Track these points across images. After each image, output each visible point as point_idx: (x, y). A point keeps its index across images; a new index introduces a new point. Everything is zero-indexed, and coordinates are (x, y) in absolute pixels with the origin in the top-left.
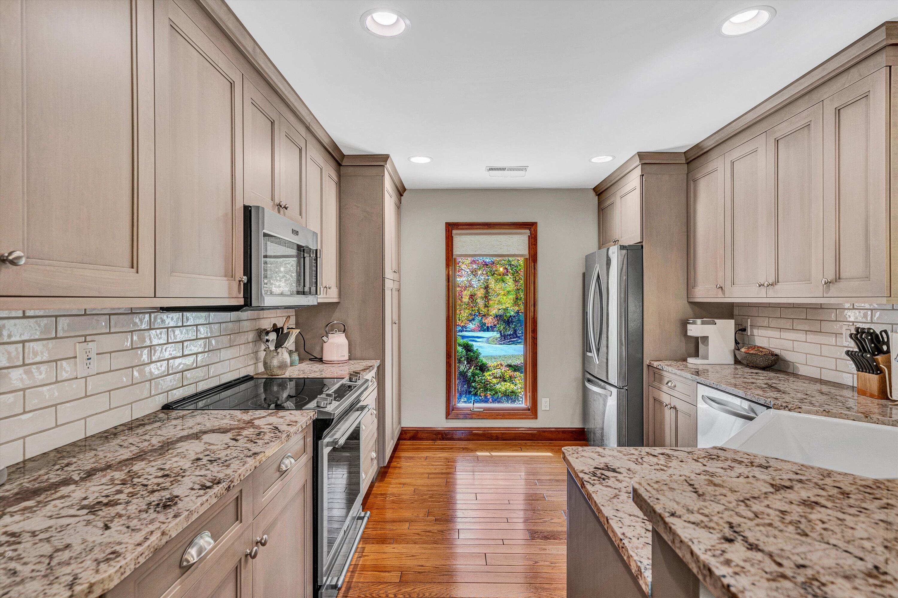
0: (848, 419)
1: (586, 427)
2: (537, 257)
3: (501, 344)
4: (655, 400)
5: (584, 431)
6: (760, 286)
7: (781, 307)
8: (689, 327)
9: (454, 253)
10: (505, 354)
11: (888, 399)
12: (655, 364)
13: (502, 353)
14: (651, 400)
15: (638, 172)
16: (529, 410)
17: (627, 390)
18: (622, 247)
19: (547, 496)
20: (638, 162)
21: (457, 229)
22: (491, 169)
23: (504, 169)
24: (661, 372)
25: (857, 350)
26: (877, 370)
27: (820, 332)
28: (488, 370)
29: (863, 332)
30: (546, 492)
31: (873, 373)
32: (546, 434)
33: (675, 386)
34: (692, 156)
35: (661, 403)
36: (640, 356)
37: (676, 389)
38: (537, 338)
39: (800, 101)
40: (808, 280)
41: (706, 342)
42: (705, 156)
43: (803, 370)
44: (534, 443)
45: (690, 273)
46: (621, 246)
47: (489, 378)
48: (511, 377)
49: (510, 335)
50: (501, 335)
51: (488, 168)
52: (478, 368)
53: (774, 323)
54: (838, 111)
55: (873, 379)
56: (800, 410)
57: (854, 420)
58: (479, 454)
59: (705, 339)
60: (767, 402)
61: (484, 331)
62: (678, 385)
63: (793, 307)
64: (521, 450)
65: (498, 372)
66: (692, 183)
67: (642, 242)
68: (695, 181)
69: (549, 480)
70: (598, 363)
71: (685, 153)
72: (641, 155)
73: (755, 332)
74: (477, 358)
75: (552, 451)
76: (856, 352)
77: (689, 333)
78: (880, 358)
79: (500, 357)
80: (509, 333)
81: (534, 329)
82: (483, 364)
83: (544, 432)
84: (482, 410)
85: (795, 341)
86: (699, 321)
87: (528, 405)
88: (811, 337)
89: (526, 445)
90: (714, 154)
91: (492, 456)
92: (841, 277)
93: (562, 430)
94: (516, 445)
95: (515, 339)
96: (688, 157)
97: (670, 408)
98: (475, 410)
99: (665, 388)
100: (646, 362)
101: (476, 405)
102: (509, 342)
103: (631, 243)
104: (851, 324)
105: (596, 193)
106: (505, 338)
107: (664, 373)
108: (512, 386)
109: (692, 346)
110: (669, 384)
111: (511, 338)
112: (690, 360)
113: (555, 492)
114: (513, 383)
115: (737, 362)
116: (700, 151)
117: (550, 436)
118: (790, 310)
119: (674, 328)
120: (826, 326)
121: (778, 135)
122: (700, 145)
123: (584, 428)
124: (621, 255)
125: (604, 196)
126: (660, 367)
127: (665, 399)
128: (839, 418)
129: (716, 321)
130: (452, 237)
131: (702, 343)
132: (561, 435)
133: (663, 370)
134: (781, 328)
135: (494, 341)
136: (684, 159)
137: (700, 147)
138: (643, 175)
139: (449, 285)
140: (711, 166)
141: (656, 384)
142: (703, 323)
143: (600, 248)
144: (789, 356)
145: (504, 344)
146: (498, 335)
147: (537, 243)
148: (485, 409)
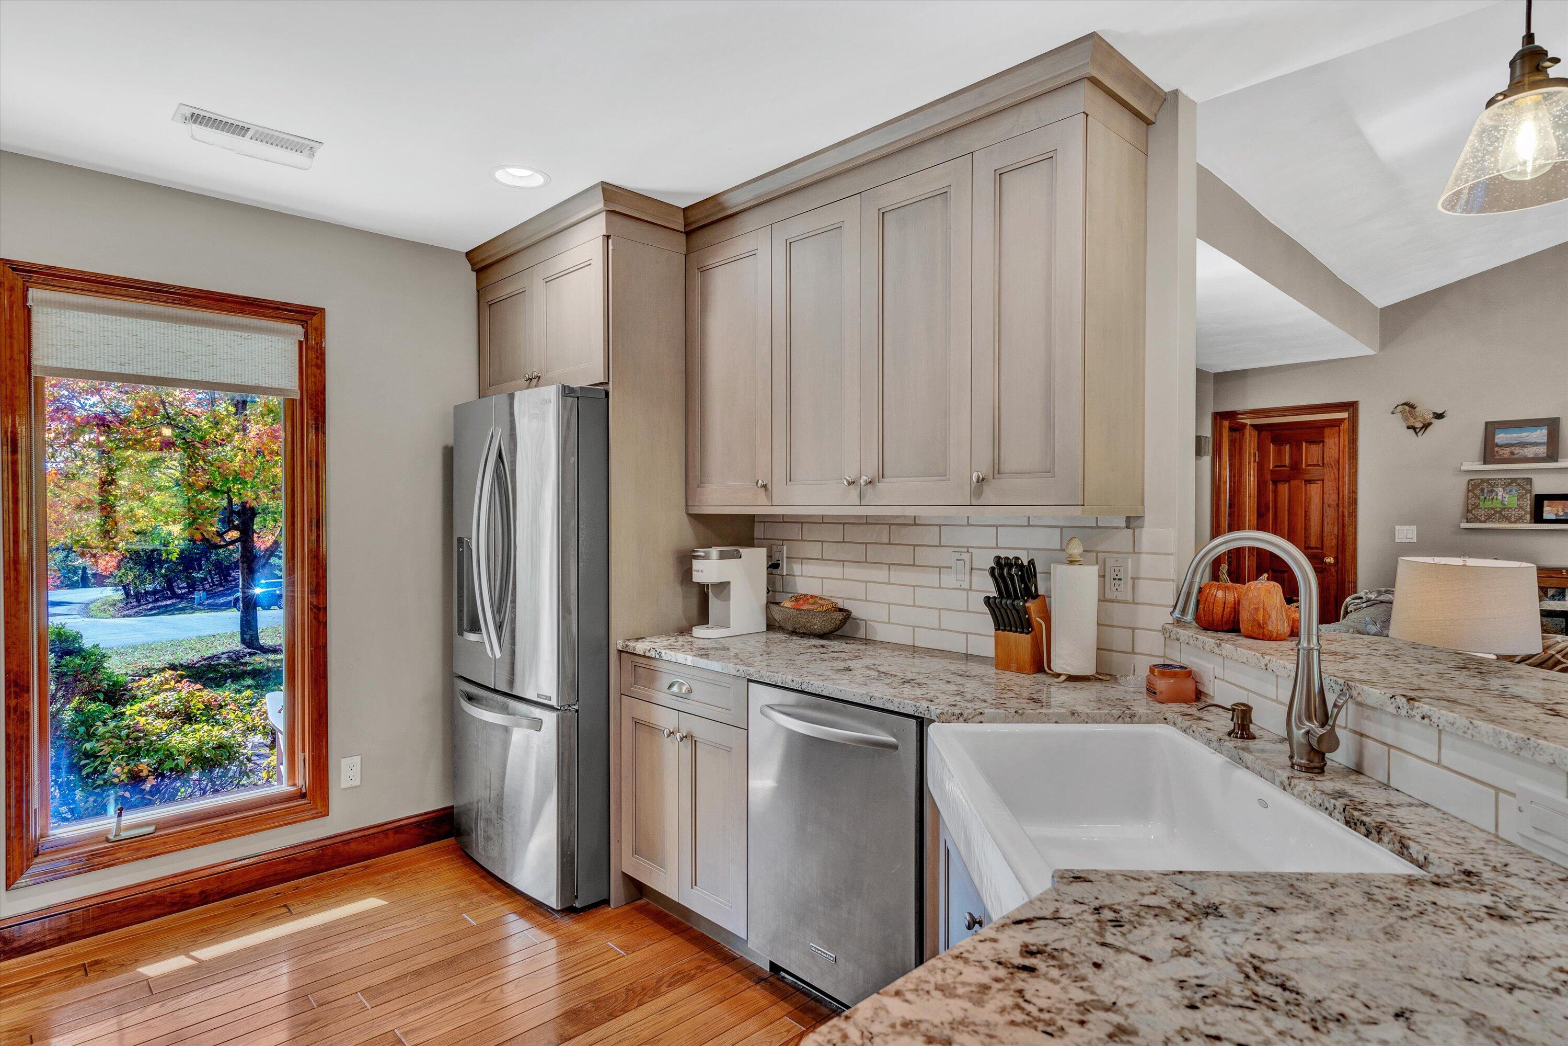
0: (1049, 721)
1: (460, 802)
2: (324, 401)
3: (130, 616)
4: (637, 722)
5: (452, 813)
6: (850, 483)
7: (844, 524)
8: (697, 564)
9: (35, 362)
10: (150, 639)
11: (1044, 672)
12: (640, 647)
13: (139, 638)
14: (627, 725)
15: (599, 226)
16: (303, 796)
17: (577, 711)
18: (567, 392)
19: (406, 1034)
20: (600, 205)
21: (46, 285)
22: (196, 118)
23: (241, 130)
24: (654, 663)
25: (996, 595)
26: (1025, 625)
27: (914, 565)
28: (134, 697)
29: (1010, 566)
30: (400, 1023)
31: (1022, 632)
32: (353, 846)
33: (690, 691)
34: (699, 218)
35: (652, 728)
36: (602, 632)
37: (692, 696)
38: (325, 609)
39: (928, 147)
40: (943, 475)
41: (726, 591)
42: (723, 225)
43: (882, 633)
44: (322, 879)
45: (694, 455)
46: (564, 387)
47: (142, 720)
48: (208, 707)
49: (155, 592)
50: (127, 594)
51: (188, 112)
52: (101, 696)
53: (830, 551)
54: (1000, 175)
55: (1022, 641)
56: (981, 718)
57: (1057, 722)
58: (153, 970)
59: (723, 587)
60: (921, 710)
61: (73, 586)
62: (696, 686)
63: (867, 523)
64: (290, 914)
65: (169, 699)
66: (697, 273)
67: (608, 383)
68: (704, 270)
69: (397, 979)
70: (498, 655)
71: (685, 210)
72: (609, 191)
73: (797, 568)
74: (95, 670)
75: (378, 888)
76: (995, 598)
77: (697, 578)
78: (1031, 605)
79: (135, 648)
80: (149, 588)
81: (318, 585)
82: (115, 683)
83: (347, 842)
84: (152, 829)
85: (870, 582)
86: (714, 552)
87: (300, 781)
88: (898, 575)
89: (298, 893)
90: (750, 222)
91: (201, 965)
92: (1002, 470)
93: (396, 825)
94: (267, 903)
95: (169, 602)
96: (692, 219)
97: (682, 739)
98: (124, 835)
99: (662, 697)
100: (617, 643)
101: (130, 818)
102: (151, 609)
103: (584, 384)
104: (965, 550)
105: (473, 265)
106: (138, 601)
107: (661, 666)
108: (216, 731)
109: (694, 602)
110: (675, 689)
111: (156, 600)
112: (698, 631)
113: (425, 1012)
114: (217, 722)
115: (771, 626)
116: (720, 211)
117: (365, 847)
118: (862, 527)
119: (667, 570)
120: (925, 555)
121: (885, 203)
122: (722, 199)
123: (452, 807)
124: (564, 406)
125: (494, 275)
126: (653, 654)
127: (665, 719)
128: (1037, 722)
129: (743, 551)
130: (29, 311)
131: (716, 596)
132: (391, 840)
133: (661, 659)
134: (844, 561)
135: (105, 611)
136: (682, 221)
137: (720, 204)
138: (608, 237)
139: (15, 463)
140: (742, 245)
141: (640, 690)
142: (723, 556)
143: (481, 394)
144: (858, 610)
145: (137, 614)
146: (119, 595)
147: (324, 361)
148: (161, 825)
